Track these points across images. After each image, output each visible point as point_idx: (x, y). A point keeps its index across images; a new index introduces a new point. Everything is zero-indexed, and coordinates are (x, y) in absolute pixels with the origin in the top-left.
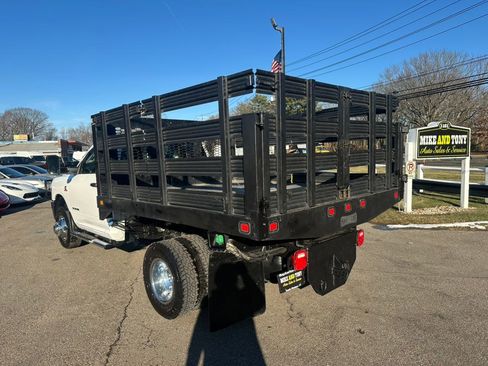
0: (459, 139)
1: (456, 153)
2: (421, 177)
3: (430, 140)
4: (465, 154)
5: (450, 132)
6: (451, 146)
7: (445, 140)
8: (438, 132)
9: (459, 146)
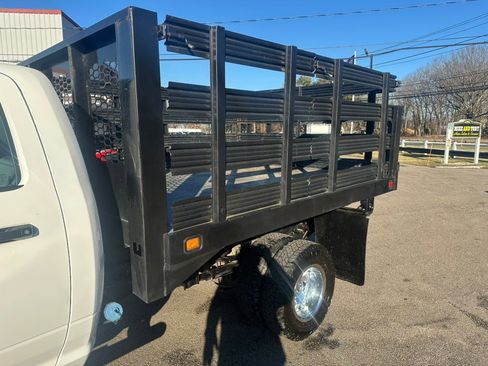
0: (474, 129)
1: (473, 136)
2: (455, 149)
3: (460, 129)
4: (478, 136)
5: (470, 125)
6: (470, 132)
7: (467, 129)
8: (464, 125)
9: (474, 132)
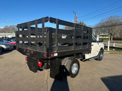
0: (107, 37)
1: (107, 40)
3: (102, 37)
4: (109, 40)
5: (106, 36)
6: (106, 38)
7: (104, 37)
9: (107, 39)
